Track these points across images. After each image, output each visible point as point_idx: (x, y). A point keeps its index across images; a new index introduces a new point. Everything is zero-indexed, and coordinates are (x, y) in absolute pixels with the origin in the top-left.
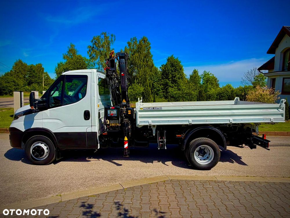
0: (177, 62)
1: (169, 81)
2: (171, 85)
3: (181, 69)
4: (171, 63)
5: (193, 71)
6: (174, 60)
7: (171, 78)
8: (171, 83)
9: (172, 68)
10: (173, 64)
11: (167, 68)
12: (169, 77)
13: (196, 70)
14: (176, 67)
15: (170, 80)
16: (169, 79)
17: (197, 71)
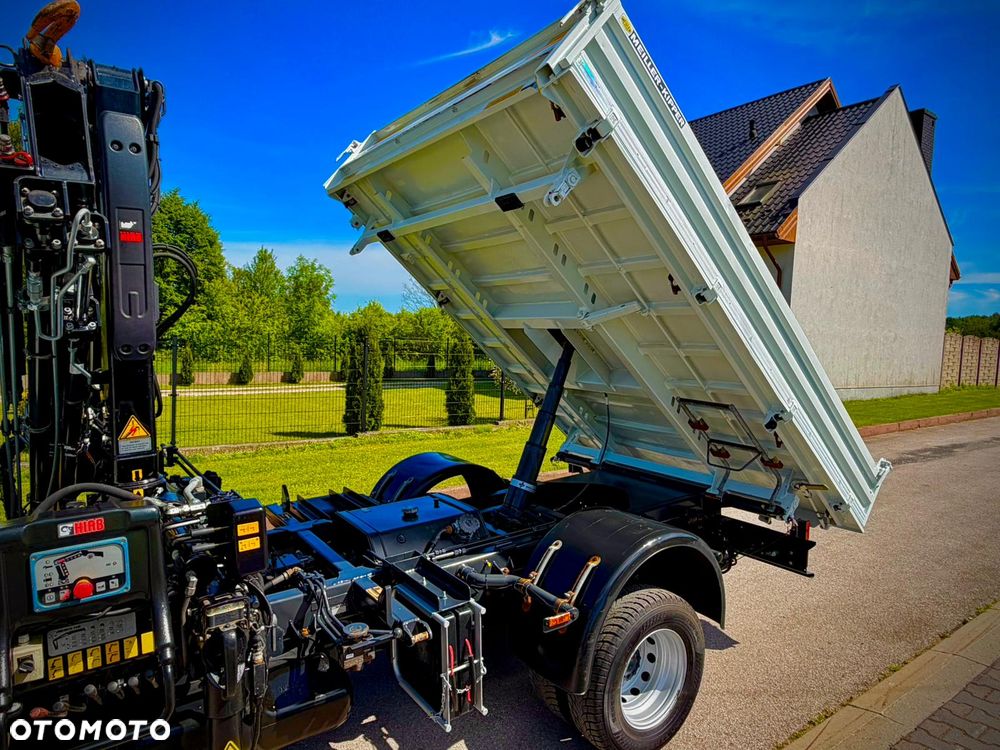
0: (195, 219)
1: (168, 283)
2: (176, 299)
3: (212, 244)
4: (170, 219)
5: (255, 254)
6: (185, 208)
7: (175, 273)
8: (178, 290)
9: (178, 238)
10: (178, 222)
11: (159, 237)
12: (168, 270)
13: (266, 251)
14: (192, 235)
15: (172, 278)
16: (168, 275)
17: (270, 256)
